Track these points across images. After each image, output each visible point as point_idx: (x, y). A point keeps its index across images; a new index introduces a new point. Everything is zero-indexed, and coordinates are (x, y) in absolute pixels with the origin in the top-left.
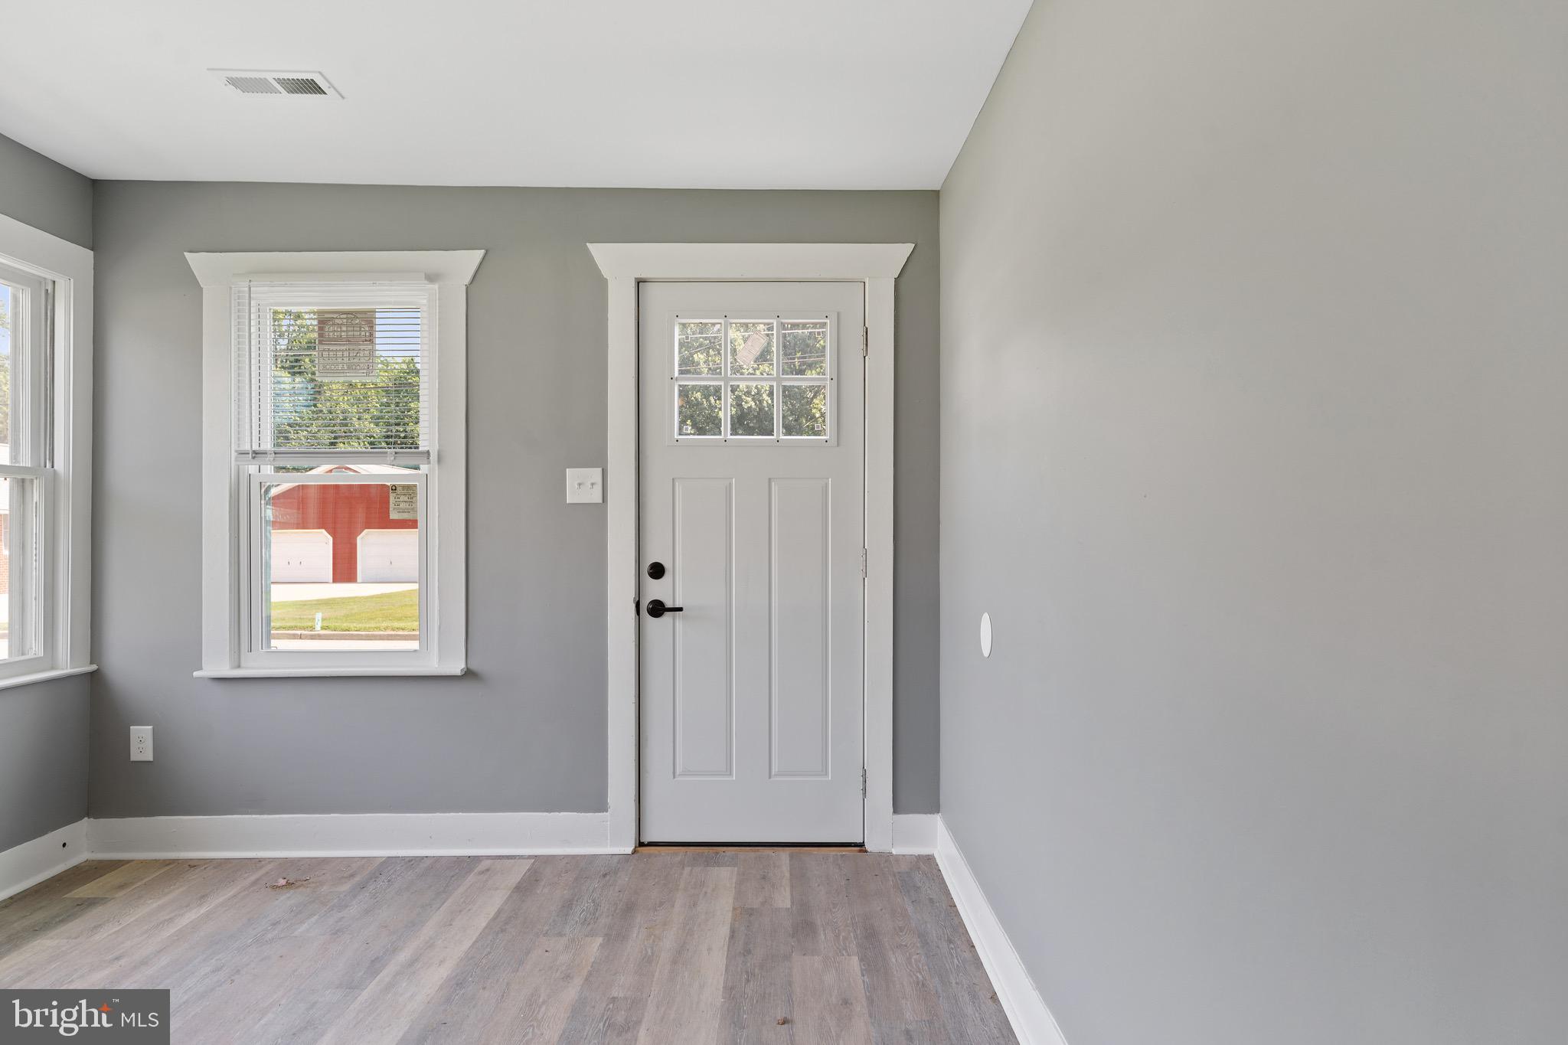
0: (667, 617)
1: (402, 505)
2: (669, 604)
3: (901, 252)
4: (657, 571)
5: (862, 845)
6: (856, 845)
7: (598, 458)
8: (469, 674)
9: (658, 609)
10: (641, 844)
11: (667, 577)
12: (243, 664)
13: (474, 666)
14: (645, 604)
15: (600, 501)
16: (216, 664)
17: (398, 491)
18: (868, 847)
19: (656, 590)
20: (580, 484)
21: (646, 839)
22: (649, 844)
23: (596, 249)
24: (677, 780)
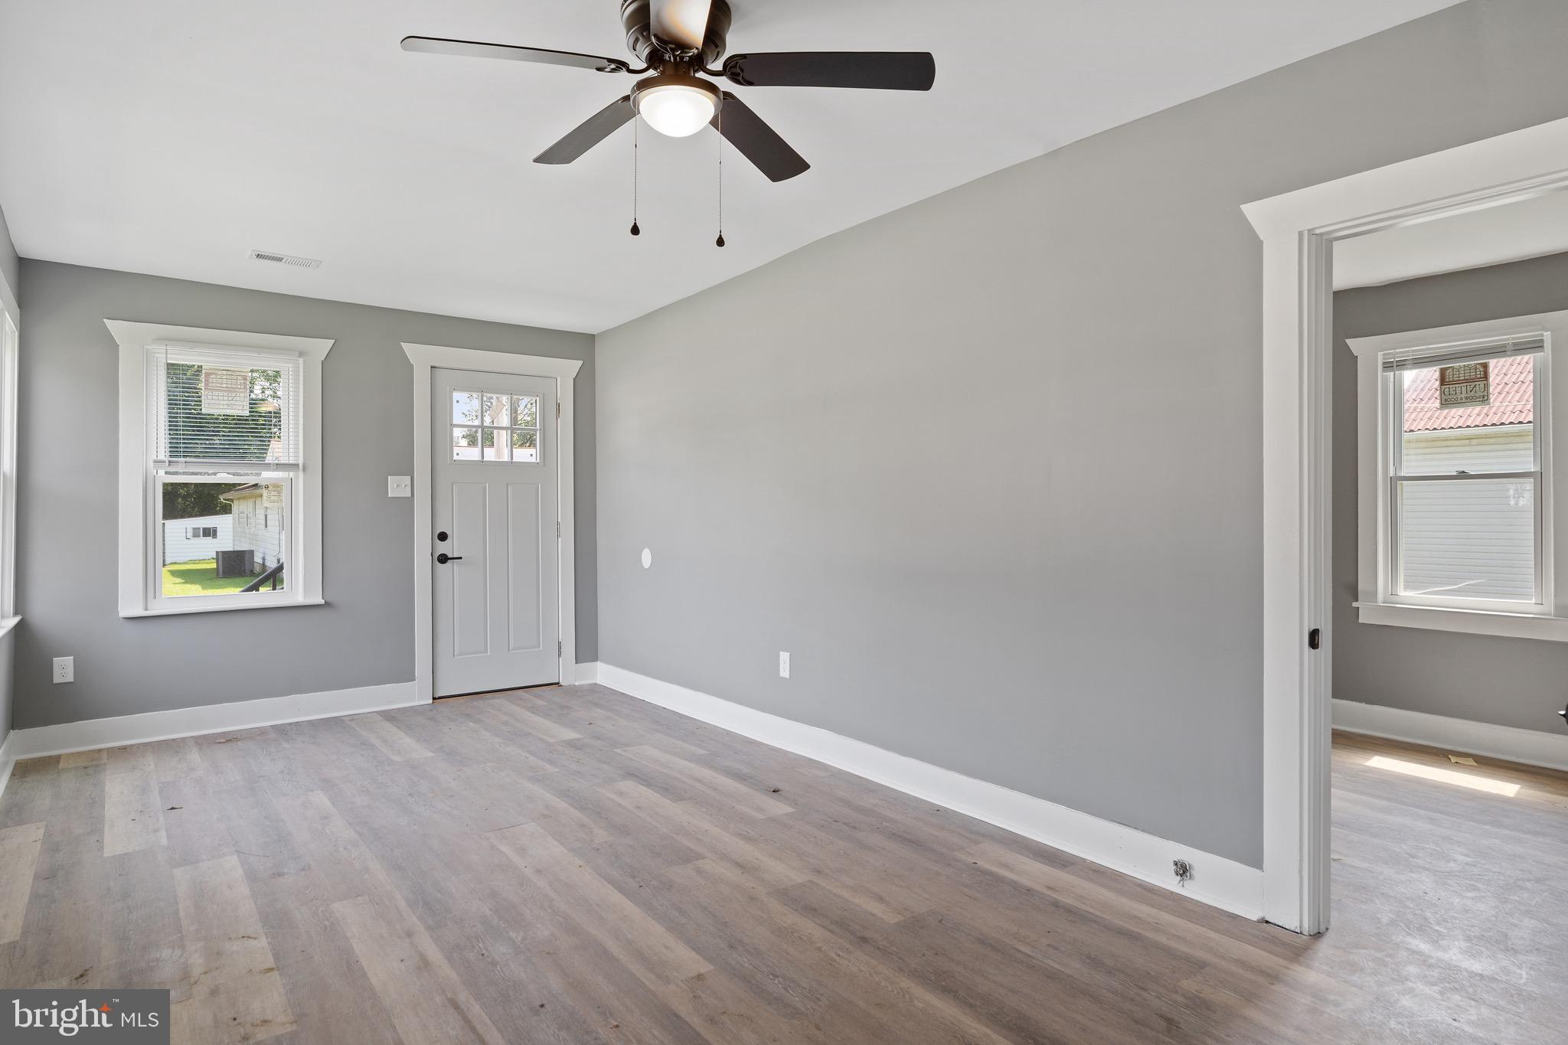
0: (449, 563)
1: (273, 498)
2: (450, 556)
3: (576, 365)
4: (443, 537)
5: (558, 683)
6: (555, 684)
7: (409, 471)
8: (327, 604)
9: (443, 559)
10: (434, 699)
11: (449, 540)
12: (149, 608)
13: (328, 600)
14: (436, 556)
15: (410, 496)
16: (130, 606)
17: (269, 489)
18: (561, 683)
19: (443, 548)
20: (397, 486)
21: (437, 696)
22: (440, 698)
23: (406, 347)
24: (455, 658)
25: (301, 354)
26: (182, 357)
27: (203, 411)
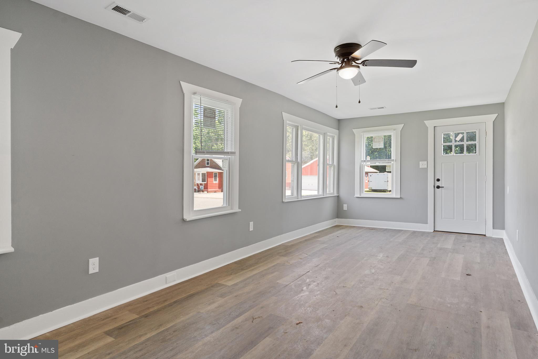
0: (440, 189)
2: (441, 186)
3: (495, 116)
4: (438, 180)
6: (484, 235)
7: (427, 160)
8: (401, 198)
9: (438, 187)
10: (434, 231)
11: (440, 181)
12: (361, 195)
13: (402, 197)
14: (436, 186)
15: (426, 167)
16: (357, 195)
18: (486, 235)
19: (438, 184)
22: (436, 231)
23: (425, 122)
24: (442, 219)
25: (394, 130)
26: (370, 135)
27: (373, 148)
